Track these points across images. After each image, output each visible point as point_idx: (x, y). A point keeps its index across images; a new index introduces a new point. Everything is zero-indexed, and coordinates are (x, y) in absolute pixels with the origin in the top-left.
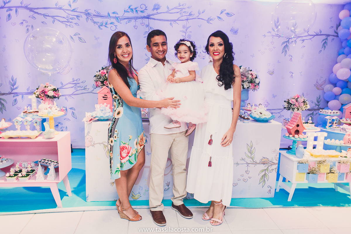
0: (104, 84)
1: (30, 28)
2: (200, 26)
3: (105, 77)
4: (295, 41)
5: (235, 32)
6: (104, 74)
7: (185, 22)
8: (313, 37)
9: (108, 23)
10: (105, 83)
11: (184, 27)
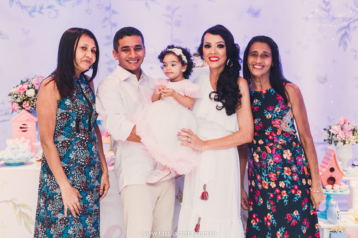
0: (22, 107)
3: (23, 96)
6: (24, 91)
10: (25, 105)
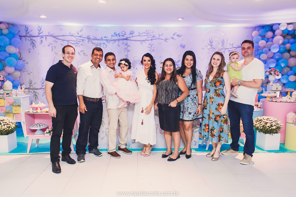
1: (54, 48)
2: (160, 44)
4: (224, 51)
5: (183, 47)
7: (150, 41)
8: (236, 49)
9: (102, 43)
11: (150, 44)
